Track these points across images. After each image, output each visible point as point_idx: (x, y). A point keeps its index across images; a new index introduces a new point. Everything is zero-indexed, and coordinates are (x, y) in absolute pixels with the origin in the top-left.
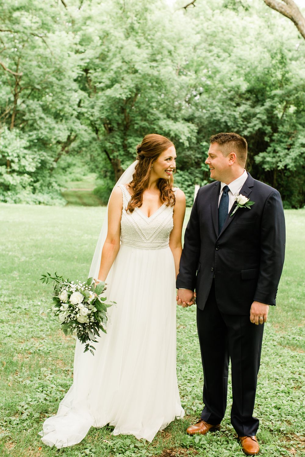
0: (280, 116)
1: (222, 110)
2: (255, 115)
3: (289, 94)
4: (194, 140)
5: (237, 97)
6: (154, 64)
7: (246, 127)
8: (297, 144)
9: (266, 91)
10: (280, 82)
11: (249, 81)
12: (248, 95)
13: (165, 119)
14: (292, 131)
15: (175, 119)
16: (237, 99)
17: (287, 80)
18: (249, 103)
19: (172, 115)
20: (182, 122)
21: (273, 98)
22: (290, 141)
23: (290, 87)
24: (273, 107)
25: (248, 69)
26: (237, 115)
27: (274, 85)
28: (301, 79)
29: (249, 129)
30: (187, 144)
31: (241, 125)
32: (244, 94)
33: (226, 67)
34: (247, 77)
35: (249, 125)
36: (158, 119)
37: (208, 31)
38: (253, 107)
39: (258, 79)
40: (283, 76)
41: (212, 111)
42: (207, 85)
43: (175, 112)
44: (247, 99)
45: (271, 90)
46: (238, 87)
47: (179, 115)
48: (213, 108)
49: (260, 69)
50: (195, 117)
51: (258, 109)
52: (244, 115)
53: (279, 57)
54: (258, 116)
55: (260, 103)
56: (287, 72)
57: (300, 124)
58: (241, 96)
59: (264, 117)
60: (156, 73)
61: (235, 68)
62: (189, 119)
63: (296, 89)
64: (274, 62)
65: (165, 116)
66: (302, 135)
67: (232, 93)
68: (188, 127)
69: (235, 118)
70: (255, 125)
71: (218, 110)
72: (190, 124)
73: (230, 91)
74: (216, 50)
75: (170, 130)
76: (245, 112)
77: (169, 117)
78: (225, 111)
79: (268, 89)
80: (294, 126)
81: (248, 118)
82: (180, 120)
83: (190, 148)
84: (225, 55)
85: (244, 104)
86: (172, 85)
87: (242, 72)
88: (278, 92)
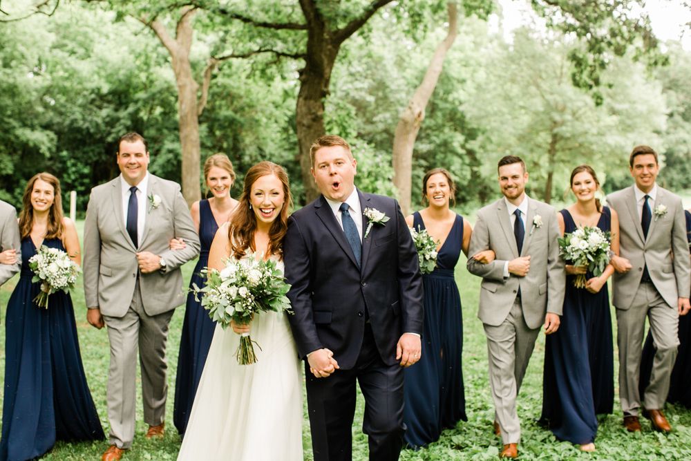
0: (145, 118)
1: (83, 115)
2: (118, 119)
3: (153, 97)
4: (54, 149)
5: (98, 99)
6: (8, 71)
7: (109, 133)
8: (164, 151)
9: (130, 93)
10: (145, 84)
11: (111, 83)
12: (110, 97)
13: (20, 127)
14: (158, 135)
15: (33, 128)
16: (98, 103)
17: (152, 82)
18: (112, 106)
19: (29, 122)
20: (40, 129)
21: (136, 102)
22: (157, 147)
23: (154, 90)
24: (137, 111)
25: (109, 71)
26: (99, 121)
27: (137, 87)
28: (166, 82)
29: (113, 135)
30: (48, 155)
31: (104, 131)
32: (106, 95)
33: (85, 68)
34: (108, 78)
35: (114, 130)
36: (14, 128)
37: (60, 22)
38: (116, 110)
39: (120, 81)
40: (147, 78)
41: (72, 117)
42: (65, 87)
43: (31, 119)
44: (109, 102)
45: (136, 92)
46: (99, 89)
47: (36, 122)
48: (73, 113)
49: (122, 72)
50: (53, 125)
51: (123, 114)
52: (107, 120)
53: (143, 58)
54: (122, 121)
55: (124, 107)
56: (152, 74)
57: (167, 128)
58: (102, 97)
59: (129, 123)
60: (11, 81)
61: (96, 69)
62: (47, 127)
63: (160, 92)
64: (138, 63)
65: (20, 124)
66: (168, 141)
67: (93, 96)
68: (48, 135)
69: (97, 125)
70: (119, 131)
71: (78, 116)
72: (48, 132)
73: (91, 94)
74: (71, 45)
75: (28, 140)
76: (108, 116)
77: (24, 125)
78: (86, 117)
79: (131, 90)
80: (159, 130)
81: (112, 122)
82: (37, 127)
83: (51, 159)
84: (81, 51)
85: (106, 107)
86: (28, 92)
87: (103, 73)
88: (141, 95)
